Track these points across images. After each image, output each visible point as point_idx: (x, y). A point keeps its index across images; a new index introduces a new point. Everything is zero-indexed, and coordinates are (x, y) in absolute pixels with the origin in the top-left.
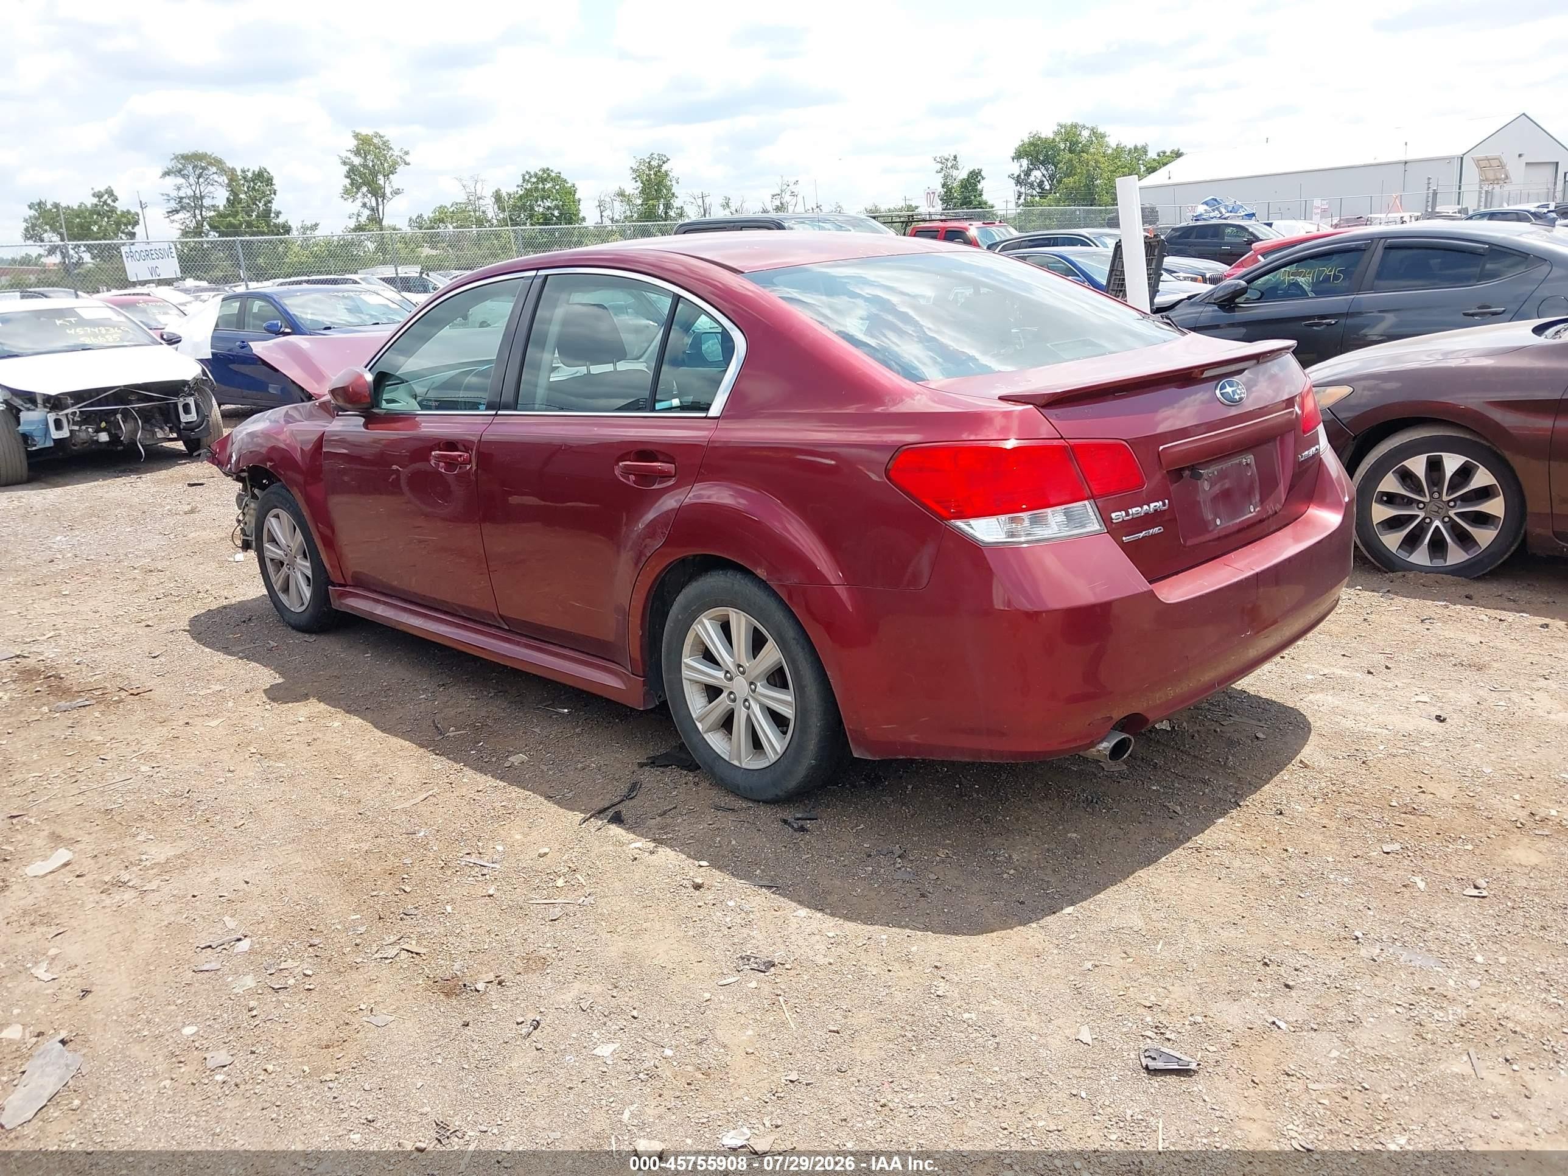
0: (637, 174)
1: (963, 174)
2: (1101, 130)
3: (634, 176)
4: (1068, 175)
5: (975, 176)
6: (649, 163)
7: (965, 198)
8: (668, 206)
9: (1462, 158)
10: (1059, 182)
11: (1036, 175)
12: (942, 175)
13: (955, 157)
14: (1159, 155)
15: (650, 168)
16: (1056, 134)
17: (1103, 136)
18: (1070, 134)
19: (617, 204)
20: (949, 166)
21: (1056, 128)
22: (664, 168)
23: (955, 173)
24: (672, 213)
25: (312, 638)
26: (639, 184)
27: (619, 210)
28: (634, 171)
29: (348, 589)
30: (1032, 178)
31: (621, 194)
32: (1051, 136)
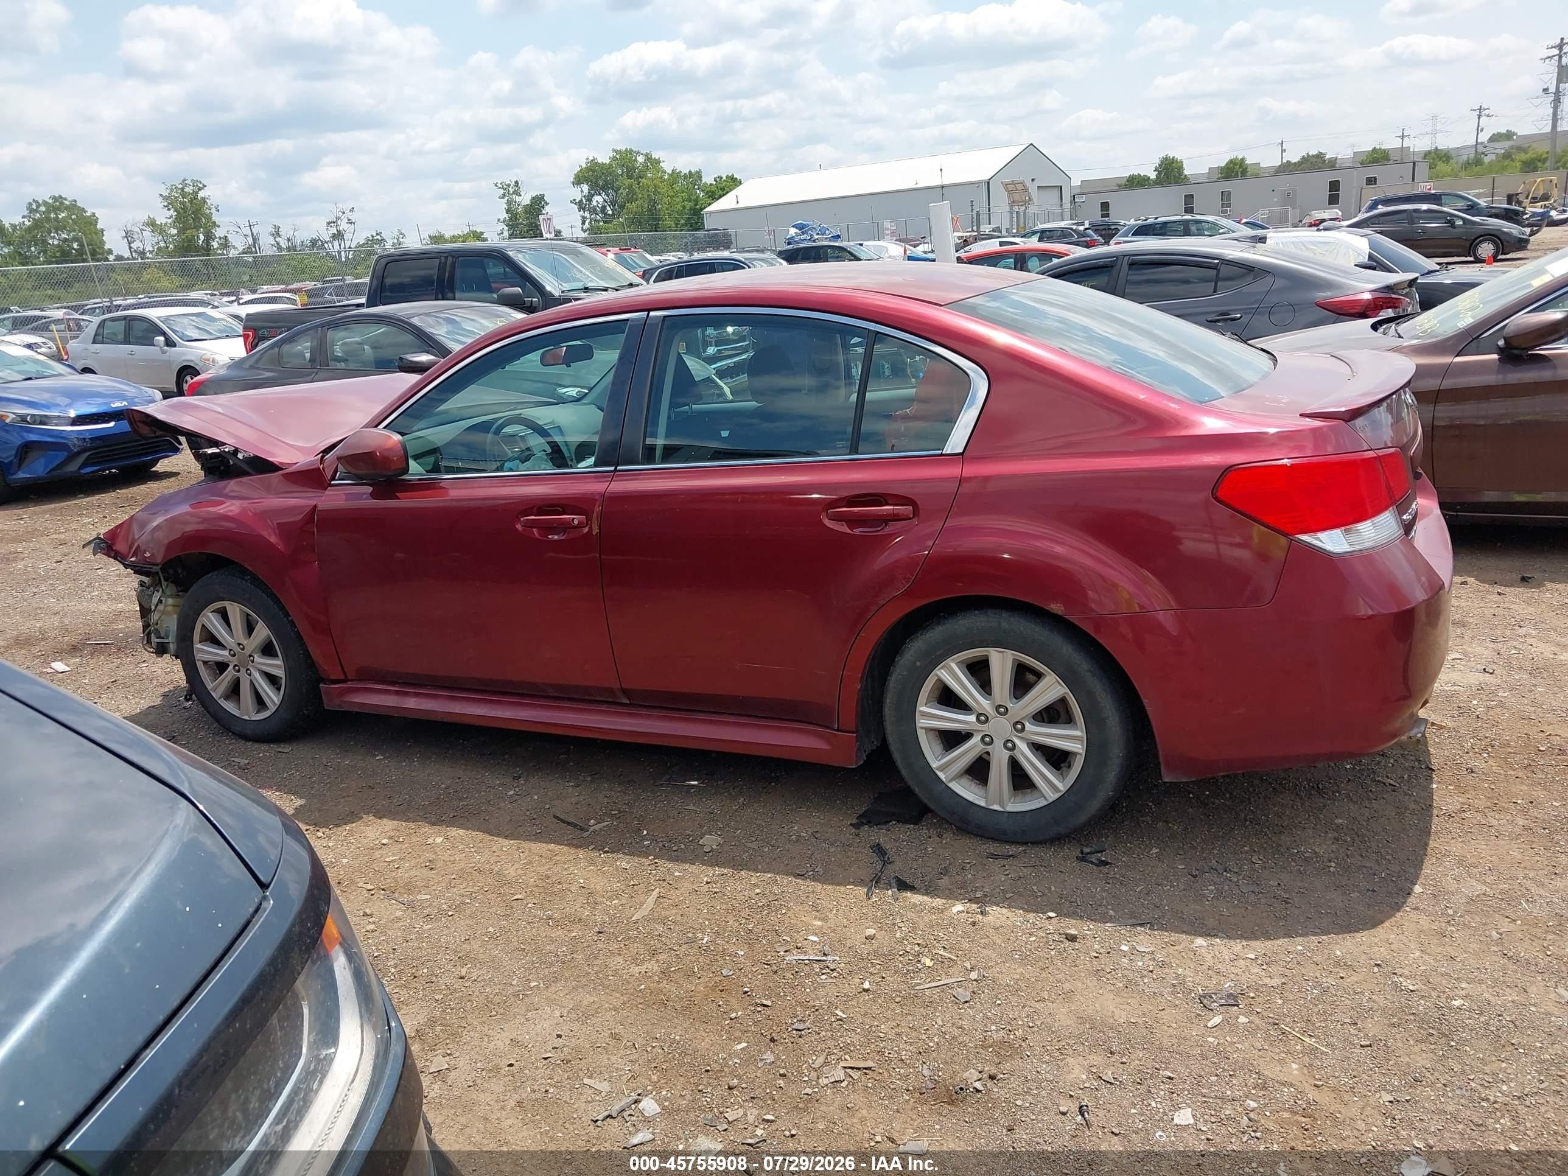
0: (169, 202)
1: (525, 199)
2: (655, 155)
3: (166, 204)
4: (631, 200)
5: (538, 203)
6: (182, 189)
7: (532, 223)
8: (209, 237)
9: (988, 183)
10: (622, 207)
11: (598, 200)
12: (505, 200)
13: (517, 182)
14: (715, 180)
15: (184, 195)
16: (614, 159)
17: (658, 162)
18: (625, 159)
19: (147, 234)
20: (511, 192)
21: (611, 154)
22: (201, 194)
23: (518, 199)
24: (215, 245)
25: (286, 748)
26: (172, 212)
27: (148, 241)
28: (165, 198)
29: (349, 685)
30: (594, 203)
31: (151, 223)
32: (608, 161)
